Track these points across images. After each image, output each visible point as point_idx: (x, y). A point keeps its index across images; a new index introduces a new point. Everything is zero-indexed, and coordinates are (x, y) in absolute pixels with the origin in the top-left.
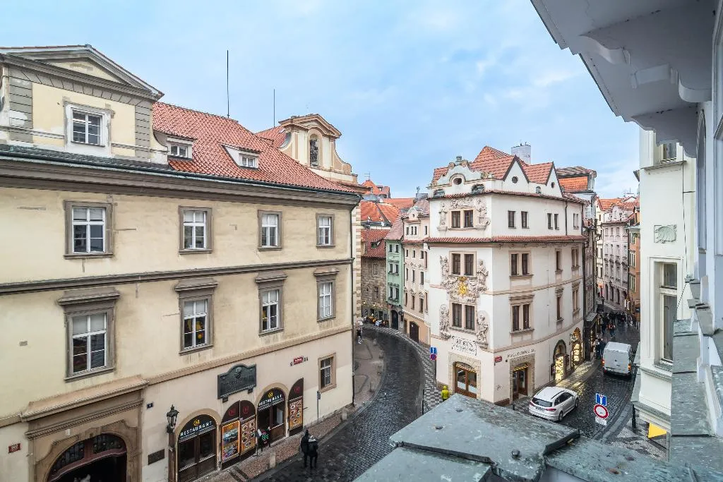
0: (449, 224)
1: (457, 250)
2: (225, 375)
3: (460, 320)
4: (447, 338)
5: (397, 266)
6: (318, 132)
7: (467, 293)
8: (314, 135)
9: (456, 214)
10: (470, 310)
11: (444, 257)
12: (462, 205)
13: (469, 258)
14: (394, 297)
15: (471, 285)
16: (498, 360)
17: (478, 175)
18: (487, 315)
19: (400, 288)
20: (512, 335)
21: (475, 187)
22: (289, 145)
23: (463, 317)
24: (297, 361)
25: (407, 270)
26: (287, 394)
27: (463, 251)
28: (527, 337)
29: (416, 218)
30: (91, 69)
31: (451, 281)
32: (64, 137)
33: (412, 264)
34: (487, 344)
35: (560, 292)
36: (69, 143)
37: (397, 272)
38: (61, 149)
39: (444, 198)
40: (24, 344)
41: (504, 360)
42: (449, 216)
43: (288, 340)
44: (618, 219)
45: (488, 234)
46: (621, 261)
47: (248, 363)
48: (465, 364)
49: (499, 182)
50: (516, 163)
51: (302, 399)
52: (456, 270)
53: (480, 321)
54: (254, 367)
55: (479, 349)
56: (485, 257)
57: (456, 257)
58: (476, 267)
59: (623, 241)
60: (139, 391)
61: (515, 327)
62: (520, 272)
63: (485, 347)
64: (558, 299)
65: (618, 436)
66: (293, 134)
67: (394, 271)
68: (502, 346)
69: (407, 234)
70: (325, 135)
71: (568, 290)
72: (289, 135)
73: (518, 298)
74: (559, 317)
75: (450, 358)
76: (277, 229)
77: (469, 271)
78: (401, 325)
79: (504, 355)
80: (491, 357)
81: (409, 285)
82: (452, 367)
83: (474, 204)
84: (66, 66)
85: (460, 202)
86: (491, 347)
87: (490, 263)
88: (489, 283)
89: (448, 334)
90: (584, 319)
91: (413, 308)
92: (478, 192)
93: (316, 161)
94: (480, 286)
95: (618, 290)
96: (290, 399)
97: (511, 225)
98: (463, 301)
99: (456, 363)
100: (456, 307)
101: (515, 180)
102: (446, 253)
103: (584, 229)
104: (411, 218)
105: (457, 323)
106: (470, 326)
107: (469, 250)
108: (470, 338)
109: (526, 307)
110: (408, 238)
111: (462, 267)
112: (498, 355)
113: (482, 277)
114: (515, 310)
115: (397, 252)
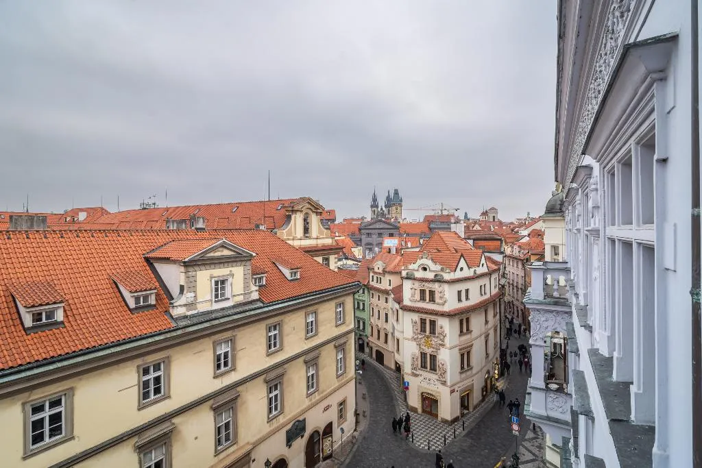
0: (418, 297)
1: (424, 316)
2: (290, 430)
3: (425, 362)
4: (416, 375)
5: (364, 304)
6: (310, 212)
7: (431, 346)
8: (307, 213)
9: (423, 292)
10: (433, 358)
11: (414, 320)
12: (428, 287)
13: (433, 323)
14: (361, 328)
15: (434, 341)
16: (452, 392)
17: (438, 267)
18: (445, 361)
19: (366, 322)
20: (461, 373)
21: (436, 275)
22: (290, 225)
23: (428, 362)
24: (326, 409)
25: (373, 309)
26: (321, 433)
27: (428, 318)
28: (469, 373)
29: (380, 271)
30: (222, 251)
31: (420, 337)
32: (211, 300)
33: (377, 305)
34: (445, 382)
35: (487, 336)
36: (214, 303)
37: (363, 309)
38: (210, 309)
39: (415, 279)
40: (196, 438)
41: (456, 390)
42: (418, 293)
43: (321, 395)
44: (518, 254)
45: (446, 308)
46: (520, 287)
47: (301, 418)
48: (428, 394)
49: (452, 273)
50: (462, 259)
51: (332, 436)
52: (423, 330)
53: (440, 365)
54: (304, 420)
55: (439, 384)
56: (443, 323)
57: (423, 322)
58: (438, 330)
59: (521, 273)
60: (248, 454)
61: (462, 368)
62: (465, 330)
63: (444, 383)
64: (486, 342)
65: (526, 437)
66: (293, 217)
67: (361, 307)
68: (455, 382)
69: (373, 281)
70: (313, 212)
71: (492, 332)
72: (289, 217)
73: (464, 348)
74: (487, 354)
75: (418, 389)
76: (314, 322)
77: (433, 331)
78: (367, 350)
79: (456, 388)
80: (448, 390)
81: (374, 320)
82: (420, 397)
83: (436, 287)
84: (212, 254)
85: (426, 284)
86: (449, 383)
87: (447, 327)
88: (447, 341)
89: (418, 373)
90: (500, 348)
91: (379, 338)
92: (438, 280)
93: (307, 233)
94: (440, 342)
95: (517, 307)
96: (323, 435)
97: (460, 300)
98: (429, 351)
99: (423, 393)
100: (423, 355)
101: (462, 269)
102: (416, 317)
103: (500, 286)
104: (376, 270)
105: (424, 366)
106: (433, 369)
107: (433, 318)
108: (433, 377)
109: (468, 353)
110: (374, 284)
111: (427, 327)
112: (452, 388)
113: (442, 338)
114: (462, 355)
115: (364, 293)
